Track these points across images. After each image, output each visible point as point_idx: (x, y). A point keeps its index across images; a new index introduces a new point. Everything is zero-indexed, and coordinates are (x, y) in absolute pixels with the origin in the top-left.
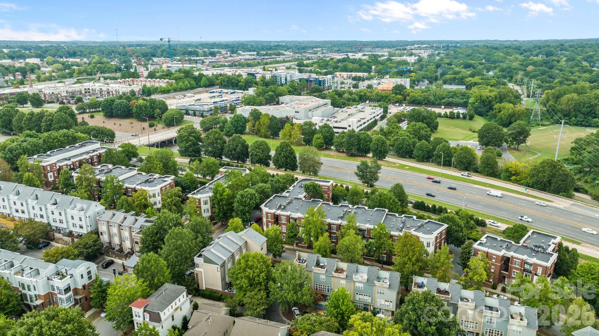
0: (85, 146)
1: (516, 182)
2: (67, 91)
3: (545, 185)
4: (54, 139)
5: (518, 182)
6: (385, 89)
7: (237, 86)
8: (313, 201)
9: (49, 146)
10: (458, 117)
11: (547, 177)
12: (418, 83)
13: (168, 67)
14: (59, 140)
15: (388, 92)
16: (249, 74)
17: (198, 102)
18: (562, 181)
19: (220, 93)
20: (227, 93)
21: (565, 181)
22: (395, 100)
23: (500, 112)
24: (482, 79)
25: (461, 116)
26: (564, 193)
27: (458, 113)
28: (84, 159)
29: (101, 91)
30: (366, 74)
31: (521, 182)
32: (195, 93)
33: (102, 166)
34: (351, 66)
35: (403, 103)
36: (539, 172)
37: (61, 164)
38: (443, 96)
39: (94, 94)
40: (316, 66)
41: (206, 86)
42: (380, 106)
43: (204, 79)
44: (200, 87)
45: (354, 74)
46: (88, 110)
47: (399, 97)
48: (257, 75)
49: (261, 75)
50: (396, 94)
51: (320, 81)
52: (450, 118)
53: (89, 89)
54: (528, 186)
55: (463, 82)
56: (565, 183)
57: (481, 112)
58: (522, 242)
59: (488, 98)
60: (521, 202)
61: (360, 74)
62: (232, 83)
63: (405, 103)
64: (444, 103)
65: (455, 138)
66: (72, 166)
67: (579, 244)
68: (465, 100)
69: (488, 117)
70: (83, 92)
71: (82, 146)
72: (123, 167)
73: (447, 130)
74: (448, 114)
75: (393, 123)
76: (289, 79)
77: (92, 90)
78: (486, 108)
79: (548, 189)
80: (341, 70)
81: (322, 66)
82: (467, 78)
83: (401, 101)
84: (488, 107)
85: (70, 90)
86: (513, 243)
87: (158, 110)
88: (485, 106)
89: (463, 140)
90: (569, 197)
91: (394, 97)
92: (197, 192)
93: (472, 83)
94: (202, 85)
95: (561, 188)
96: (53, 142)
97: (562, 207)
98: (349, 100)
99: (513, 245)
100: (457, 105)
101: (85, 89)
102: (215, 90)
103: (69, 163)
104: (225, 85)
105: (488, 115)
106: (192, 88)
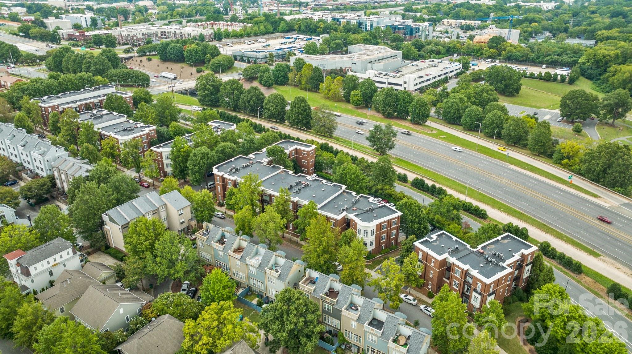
0: (99, 89)
1: (568, 167)
2: (143, 34)
3: (598, 174)
4: (69, 81)
5: (569, 168)
6: (482, 41)
7: (315, 32)
8: (274, 167)
9: (63, 89)
10: (555, 80)
11: (602, 166)
12: (536, 35)
13: (269, 10)
14: (73, 82)
15: (483, 44)
16: (334, 19)
17: (266, 48)
18: (620, 173)
19: (296, 39)
20: (302, 39)
21: (624, 173)
22: (488, 54)
23: (614, 75)
24: (620, 32)
25: (559, 78)
26: (620, 189)
27: (556, 75)
28: (91, 103)
29: (175, 34)
30: (478, 23)
31: (573, 168)
32: (267, 39)
33: (97, 112)
34: (464, 12)
35: (497, 59)
36: (593, 158)
37: (64, 107)
38: (549, 53)
39: (169, 37)
40: (425, 11)
41: (283, 32)
42: (459, 61)
43: (283, 23)
44: (278, 32)
45: (464, 22)
46: (148, 53)
47: (493, 51)
48: (342, 20)
49: (345, 20)
50: (491, 47)
51: (412, 29)
52: (544, 80)
53: (165, 32)
54: (579, 173)
55: (593, 36)
56: (622, 175)
57: (591, 74)
58: (480, 247)
59: (604, 57)
60: (557, 193)
61: (471, 23)
62: (311, 29)
63: (500, 59)
64: (547, 61)
65: (538, 105)
66: (78, 109)
67: (596, 255)
68: (574, 59)
69: (599, 82)
70: (159, 35)
71: (96, 89)
72: (115, 114)
73: (535, 94)
74: (543, 75)
75: (464, 82)
76: (375, 25)
77: (168, 33)
78: (600, 69)
79: (602, 180)
80: (452, 16)
81: (431, 12)
82: (601, 30)
83: (495, 56)
84: (603, 68)
85: (146, 32)
86: (468, 246)
87: (208, 55)
88: (598, 67)
89: (547, 108)
90: (626, 195)
91: (487, 51)
92: (164, 145)
93: (603, 38)
94: (280, 30)
95: (617, 182)
96: (67, 85)
97: (607, 205)
98: (431, 52)
99: (467, 249)
100: (563, 65)
101: (161, 32)
102: (291, 36)
103: (74, 105)
104: (303, 31)
105: (600, 79)
106: (267, 33)
